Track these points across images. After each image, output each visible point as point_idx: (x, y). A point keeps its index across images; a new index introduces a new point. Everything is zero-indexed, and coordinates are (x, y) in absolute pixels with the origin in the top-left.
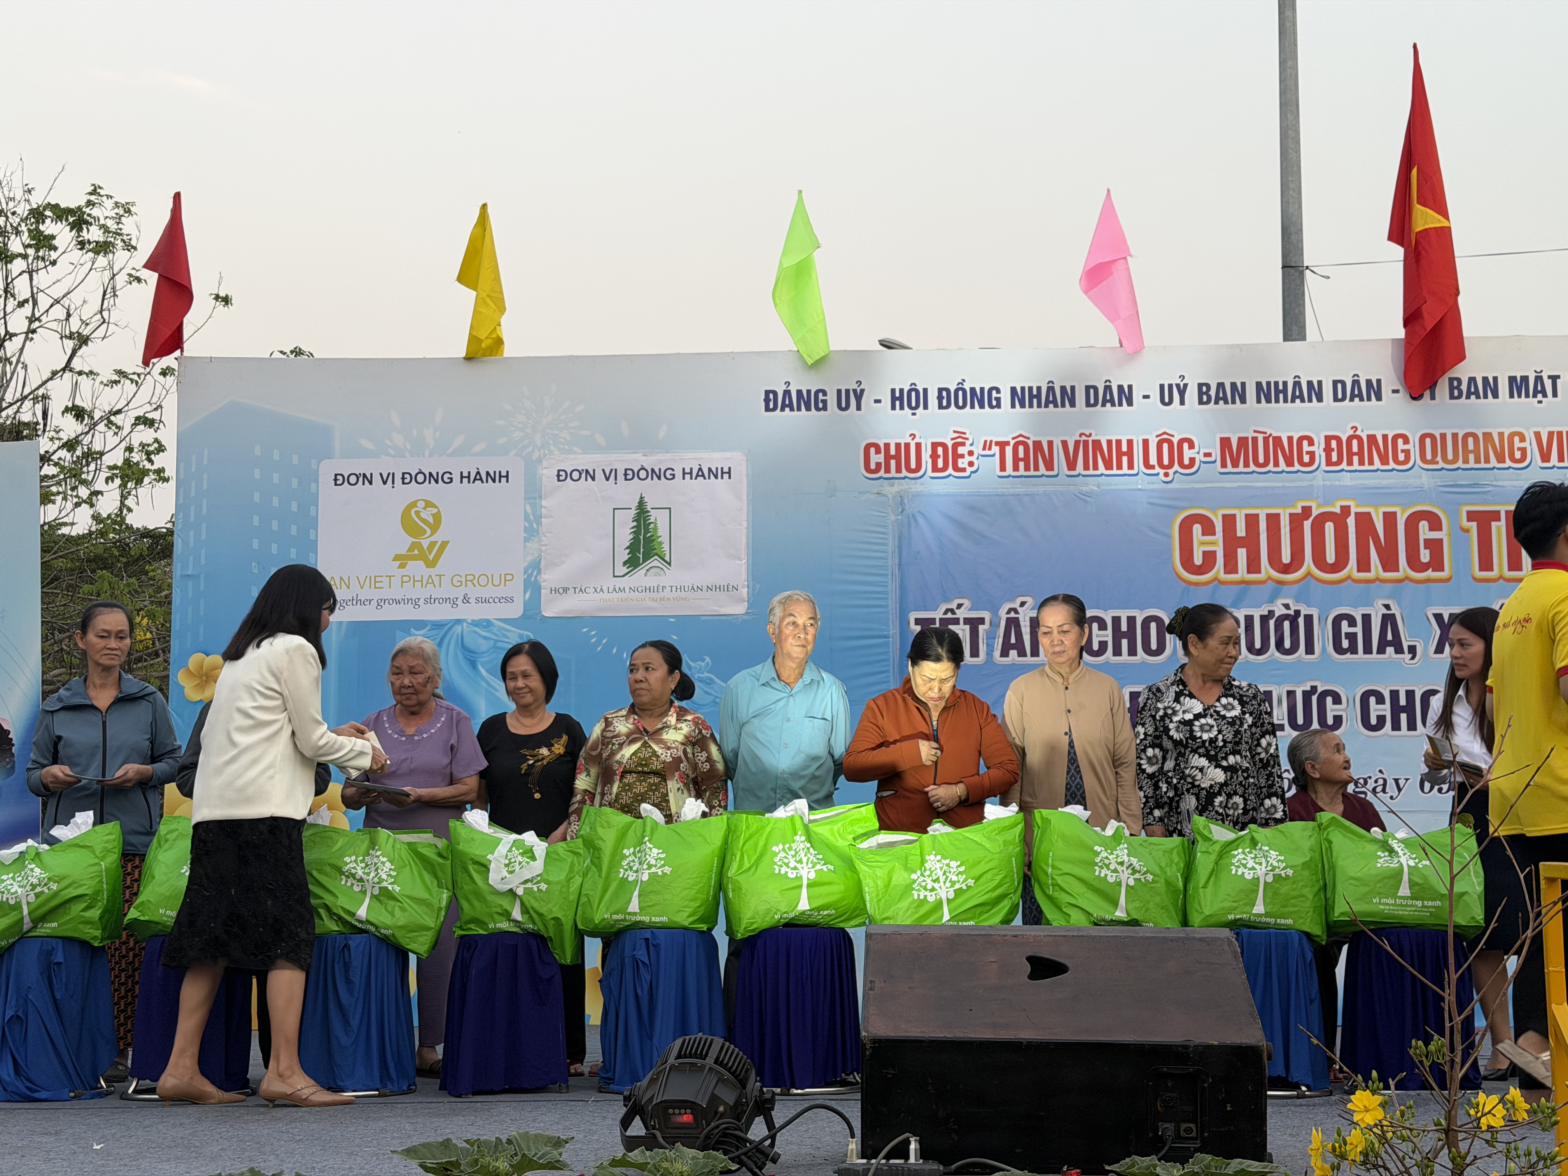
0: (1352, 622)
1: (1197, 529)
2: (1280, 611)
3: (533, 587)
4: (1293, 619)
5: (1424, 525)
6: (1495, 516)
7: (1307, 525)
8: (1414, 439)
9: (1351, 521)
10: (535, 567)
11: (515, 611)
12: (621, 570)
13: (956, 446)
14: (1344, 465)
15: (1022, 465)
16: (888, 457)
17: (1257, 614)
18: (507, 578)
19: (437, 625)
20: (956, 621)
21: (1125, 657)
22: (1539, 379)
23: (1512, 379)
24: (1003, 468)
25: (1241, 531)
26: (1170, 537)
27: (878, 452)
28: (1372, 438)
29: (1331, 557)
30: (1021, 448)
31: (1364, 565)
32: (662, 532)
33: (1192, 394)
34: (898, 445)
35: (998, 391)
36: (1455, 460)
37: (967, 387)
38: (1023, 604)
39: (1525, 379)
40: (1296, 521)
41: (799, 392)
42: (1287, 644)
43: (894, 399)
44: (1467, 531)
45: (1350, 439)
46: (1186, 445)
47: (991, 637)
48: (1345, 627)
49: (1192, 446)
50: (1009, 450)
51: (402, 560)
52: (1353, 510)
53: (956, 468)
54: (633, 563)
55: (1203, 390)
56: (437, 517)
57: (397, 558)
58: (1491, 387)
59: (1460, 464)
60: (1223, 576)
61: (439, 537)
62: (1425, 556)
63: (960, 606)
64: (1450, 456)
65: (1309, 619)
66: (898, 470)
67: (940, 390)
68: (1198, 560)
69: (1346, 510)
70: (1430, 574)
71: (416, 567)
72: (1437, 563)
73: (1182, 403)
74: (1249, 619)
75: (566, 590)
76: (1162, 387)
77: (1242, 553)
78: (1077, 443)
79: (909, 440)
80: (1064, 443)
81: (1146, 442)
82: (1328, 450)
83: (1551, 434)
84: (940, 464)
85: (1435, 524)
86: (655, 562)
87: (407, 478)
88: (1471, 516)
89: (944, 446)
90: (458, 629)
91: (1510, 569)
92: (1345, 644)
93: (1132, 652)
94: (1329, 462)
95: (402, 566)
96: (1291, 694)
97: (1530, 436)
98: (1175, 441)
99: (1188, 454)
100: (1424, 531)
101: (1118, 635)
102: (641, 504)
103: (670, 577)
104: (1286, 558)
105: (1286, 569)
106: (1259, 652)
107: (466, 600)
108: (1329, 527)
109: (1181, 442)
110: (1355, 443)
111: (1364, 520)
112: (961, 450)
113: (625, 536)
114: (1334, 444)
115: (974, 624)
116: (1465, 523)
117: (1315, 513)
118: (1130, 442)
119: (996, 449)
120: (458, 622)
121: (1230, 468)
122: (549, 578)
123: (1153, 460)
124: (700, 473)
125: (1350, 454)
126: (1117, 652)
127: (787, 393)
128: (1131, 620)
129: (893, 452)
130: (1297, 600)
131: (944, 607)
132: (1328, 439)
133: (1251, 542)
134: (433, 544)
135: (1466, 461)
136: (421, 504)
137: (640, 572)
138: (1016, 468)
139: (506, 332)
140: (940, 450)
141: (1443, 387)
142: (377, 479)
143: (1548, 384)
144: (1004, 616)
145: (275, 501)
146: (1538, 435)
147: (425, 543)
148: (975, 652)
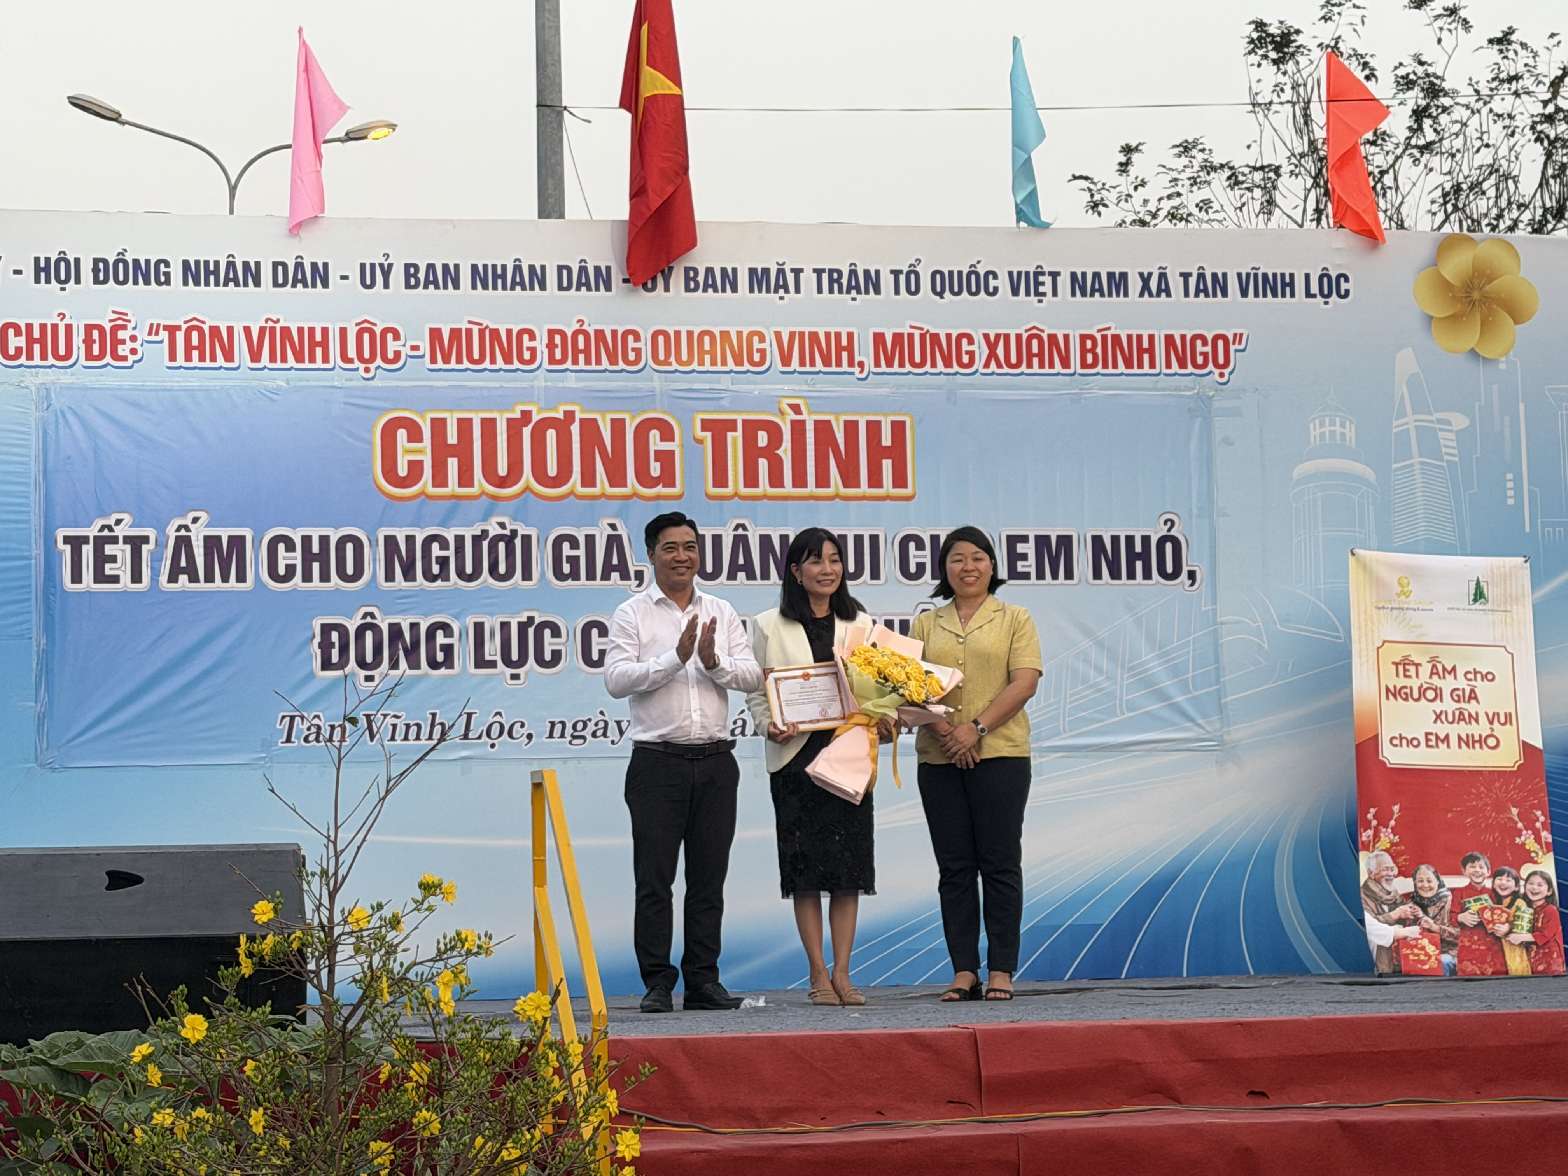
1: (402, 434)
2: (494, 531)
4: (509, 540)
5: (654, 435)
6: (731, 425)
7: (527, 432)
8: (646, 336)
9: (575, 429)
13: (115, 329)
14: (569, 365)
15: (195, 354)
16: (30, 341)
17: (468, 534)
20: (114, 540)
21: (316, 583)
22: (781, 272)
23: (752, 271)
24: (173, 357)
25: (452, 438)
26: (371, 443)
27: (18, 333)
28: (600, 334)
29: (552, 470)
30: (195, 335)
31: (588, 479)
33: (397, 276)
34: (43, 327)
35: (167, 264)
36: (690, 362)
37: (129, 258)
38: (195, 520)
39: (766, 271)
40: (516, 428)
42: (502, 569)
43: (38, 270)
44: (701, 442)
45: (576, 334)
46: (390, 336)
47: (156, 558)
48: (566, 549)
49: (397, 337)
50: (180, 336)
52: (579, 415)
53: (116, 356)
55: (411, 270)
58: (729, 280)
59: (695, 366)
60: (431, 490)
62: (655, 469)
63: (118, 522)
64: (684, 357)
65: (526, 539)
66: (44, 357)
67: (96, 261)
68: (402, 470)
69: (570, 416)
70: (660, 490)
72: (668, 478)
73: (386, 286)
74: (460, 540)
76: (363, 266)
77: (453, 464)
78: (262, 330)
79: (57, 320)
80: (247, 330)
81: (343, 332)
82: (551, 346)
83: (792, 335)
84: (96, 351)
85: (667, 434)
88: (706, 425)
89: (101, 329)
91: (746, 485)
92: (566, 569)
93: (325, 577)
94: (552, 360)
96: (505, 626)
97: (770, 336)
98: (378, 330)
99: (392, 346)
100: (655, 441)
101: (308, 557)
104: (502, 469)
105: (502, 483)
106: (470, 578)
108: (551, 435)
109: (385, 331)
110: (581, 338)
111: (590, 428)
112: (121, 335)
114: (558, 339)
115: (136, 543)
116: (700, 434)
117: (536, 418)
118: (325, 331)
119: (164, 335)
121: (440, 365)
123: (352, 353)
125: (576, 351)
126: (307, 577)
128: (324, 540)
129: (37, 334)
130: (515, 519)
131: (99, 523)
132: (551, 333)
133: (463, 451)
135: (701, 363)
138: (188, 358)
140: (96, 334)
141: (678, 279)
143: (791, 278)
144: (172, 534)
146: (778, 335)
148: (136, 577)
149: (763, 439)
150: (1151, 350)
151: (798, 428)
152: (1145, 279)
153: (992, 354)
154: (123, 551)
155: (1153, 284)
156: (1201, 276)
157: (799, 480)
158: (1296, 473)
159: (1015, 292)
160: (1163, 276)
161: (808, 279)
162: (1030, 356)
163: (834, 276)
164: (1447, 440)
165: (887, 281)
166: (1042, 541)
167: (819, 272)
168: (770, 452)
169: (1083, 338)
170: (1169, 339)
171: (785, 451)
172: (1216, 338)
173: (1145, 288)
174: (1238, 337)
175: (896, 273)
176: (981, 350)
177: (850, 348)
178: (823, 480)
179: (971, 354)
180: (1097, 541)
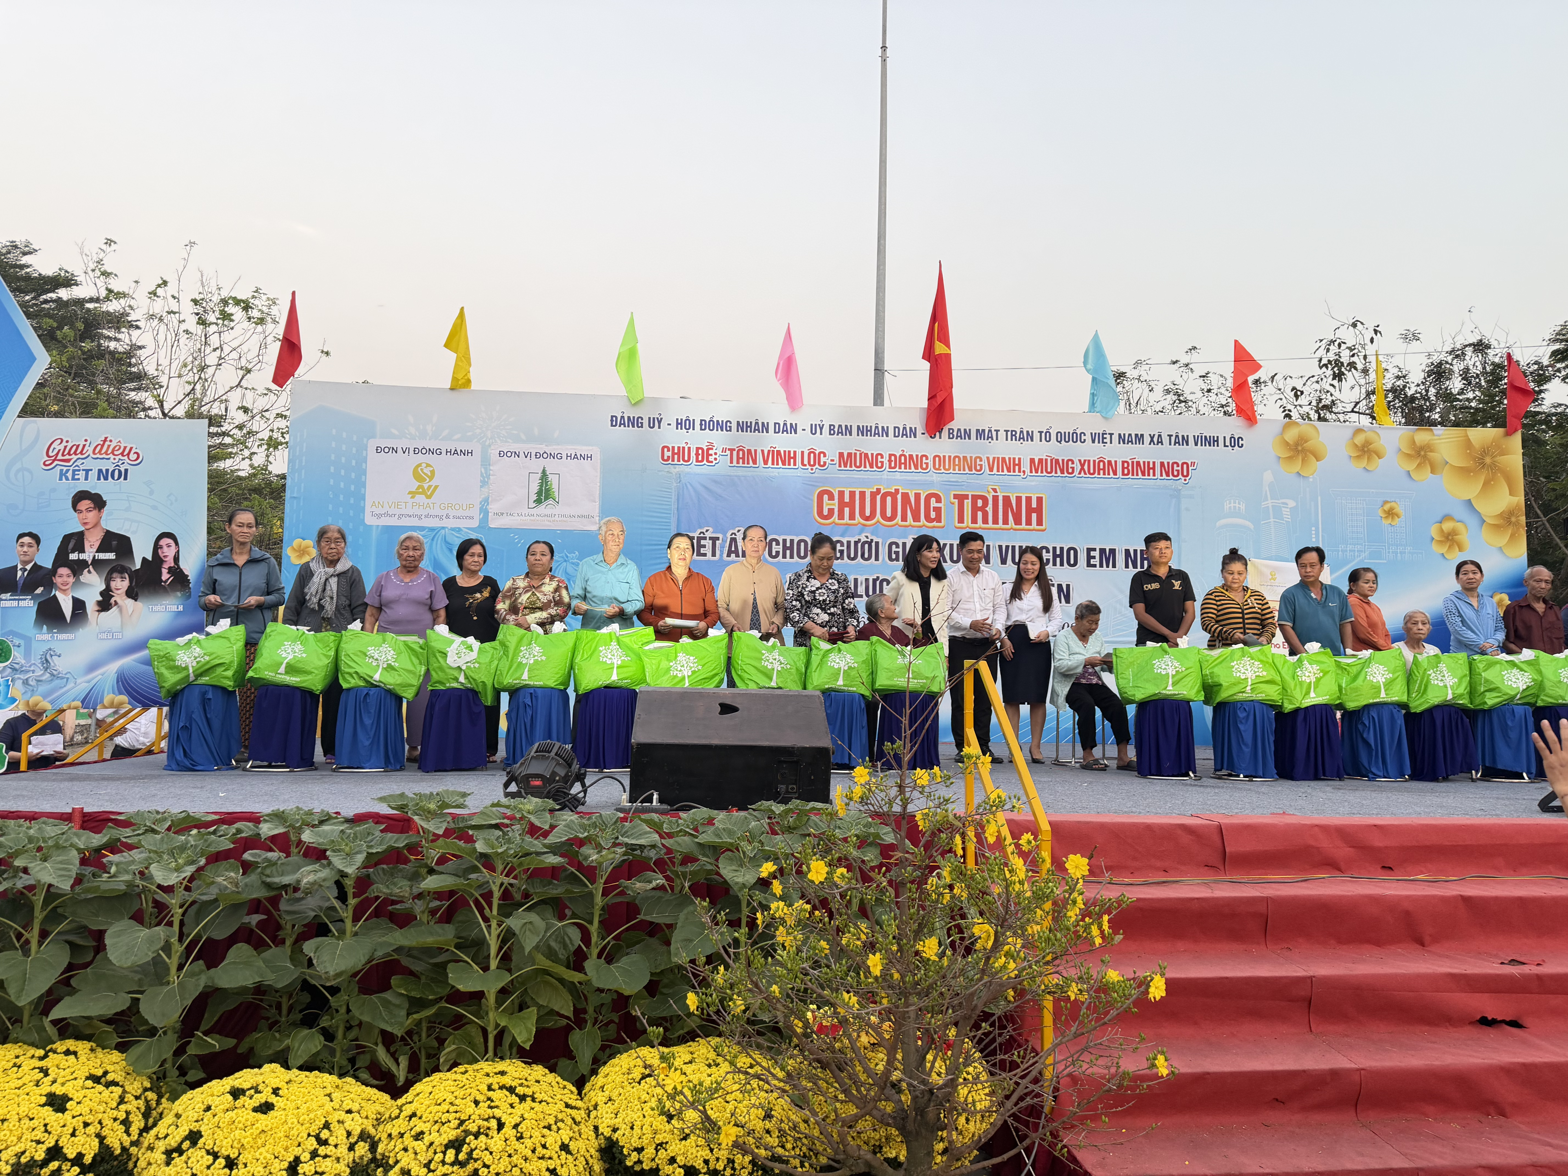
0: (897, 546)
1: (826, 497)
2: (863, 539)
3: (484, 512)
4: (870, 543)
5: (933, 500)
6: (966, 497)
7: (879, 497)
8: (931, 457)
9: (899, 497)
10: (486, 501)
11: (475, 523)
12: (532, 505)
13: (708, 450)
14: (897, 469)
15: (741, 461)
16: (673, 454)
17: (853, 540)
18: (470, 506)
19: (432, 529)
20: (705, 538)
21: (788, 559)
22: (990, 431)
23: (978, 431)
24: (731, 462)
25: (847, 499)
26: (812, 500)
27: (668, 450)
28: (911, 456)
29: (889, 514)
30: (741, 453)
31: (904, 519)
32: (555, 486)
33: (826, 429)
34: (679, 448)
35: (730, 422)
36: (949, 469)
37: (715, 420)
39: (983, 431)
40: (874, 495)
41: (629, 418)
42: (866, 556)
43: (678, 424)
44: (953, 504)
45: (901, 456)
46: (822, 455)
47: (722, 547)
48: (894, 548)
49: (825, 455)
50: (735, 453)
51: (413, 494)
52: (901, 491)
53: (708, 461)
54: (538, 501)
55: (831, 428)
56: (433, 472)
57: (410, 493)
58: (967, 434)
59: (951, 471)
60: (837, 521)
61: (433, 483)
62: (933, 515)
63: (707, 531)
64: (947, 467)
65: (877, 543)
66: (679, 460)
67: (701, 421)
68: (825, 513)
69: (897, 491)
70: (935, 524)
71: (420, 498)
72: (938, 519)
73: (821, 434)
74: (849, 543)
75: (502, 514)
76: (811, 425)
77: (847, 510)
78: (769, 451)
79: (684, 445)
80: (763, 451)
81: (803, 453)
82: (890, 461)
83: (994, 458)
84: (700, 458)
85: (939, 500)
86: (550, 501)
87: (416, 451)
88: (955, 496)
89: (702, 449)
90: (443, 532)
92: (894, 556)
93: (792, 557)
94: (890, 467)
95: (412, 497)
96: (867, 580)
97: (984, 458)
98: (817, 452)
99: (823, 459)
100: (933, 503)
101: (785, 548)
102: (544, 471)
103: (558, 510)
104: (868, 513)
105: (867, 519)
106: (853, 559)
107: (448, 517)
108: (889, 499)
109: (820, 453)
110: (903, 458)
111: (905, 496)
112: (711, 452)
113: (535, 488)
114: (893, 458)
115: (714, 540)
116: (953, 500)
117: (882, 492)
118: (795, 452)
119: (728, 452)
120: (443, 528)
121: (843, 468)
122: (493, 508)
123: (806, 462)
124: (576, 457)
125: (900, 464)
126: (784, 557)
127: (622, 417)
128: (792, 541)
129: (676, 451)
130: (872, 534)
132: (890, 455)
133: (851, 505)
134: (430, 486)
135: (954, 470)
136: (424, 465)
137: (542, 507)
138: (738, 462)
139: (472, 376)
140: (700, 451)
141: (945, 432)
142: (400, 451)
143: (994, 434)
144: (729, 537)
145: (343, 460)
146: (988, 458)
147: (426, 486)
148: (714, 555)
149: (980, 503)
150: (1154, 468)
151: (996, 499)
152: (1152, 438)
153: (1082, 469)
154: (708, 543)
155: (1155, 440)
156: (1177, 436)
157: (995, 521)
158: (1218, 524)
159: (1093, 441)
160: (1160, 436)
161: (1002, 434)
162: (1099, 469)
163: (1013, 434)
164: (1286, 512)
165: (1036, 436)
166: (1102, 551)
167: (1007, 431)
168: (983, 509)
169: (1123, 462)
170: (1162, 464)
171: (990, 509)
172: (1183, 464)
173: (1152, 440)
174: (1193, 464)
175: (1041, 432)
176: (1078, 467)
177: (1019, 465)
178: (1006, 522)
179: (1073, 468)
180: (1127, 552)
